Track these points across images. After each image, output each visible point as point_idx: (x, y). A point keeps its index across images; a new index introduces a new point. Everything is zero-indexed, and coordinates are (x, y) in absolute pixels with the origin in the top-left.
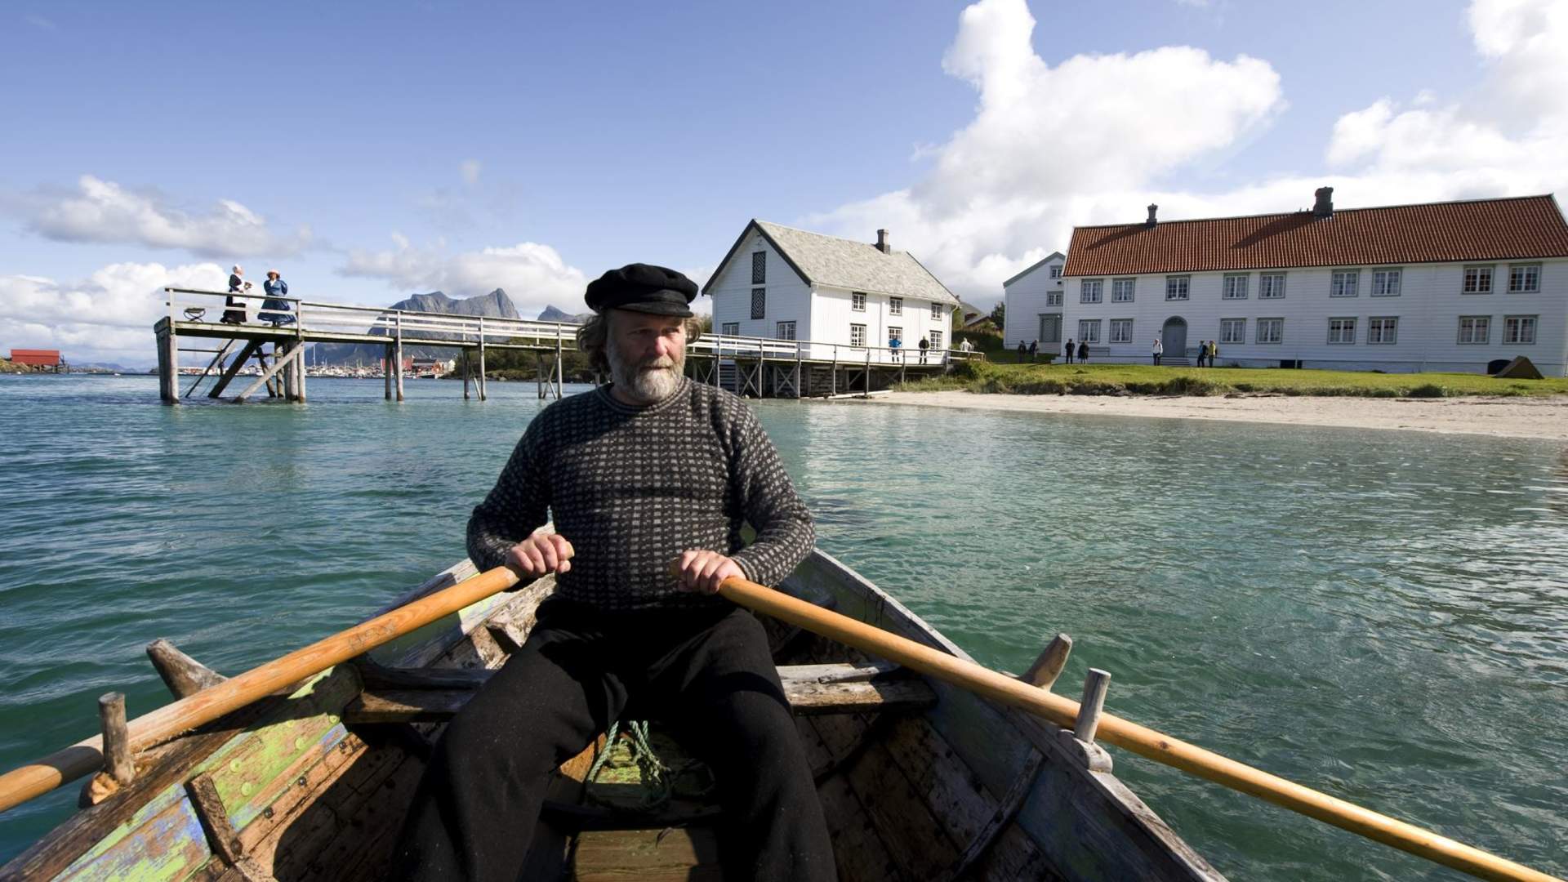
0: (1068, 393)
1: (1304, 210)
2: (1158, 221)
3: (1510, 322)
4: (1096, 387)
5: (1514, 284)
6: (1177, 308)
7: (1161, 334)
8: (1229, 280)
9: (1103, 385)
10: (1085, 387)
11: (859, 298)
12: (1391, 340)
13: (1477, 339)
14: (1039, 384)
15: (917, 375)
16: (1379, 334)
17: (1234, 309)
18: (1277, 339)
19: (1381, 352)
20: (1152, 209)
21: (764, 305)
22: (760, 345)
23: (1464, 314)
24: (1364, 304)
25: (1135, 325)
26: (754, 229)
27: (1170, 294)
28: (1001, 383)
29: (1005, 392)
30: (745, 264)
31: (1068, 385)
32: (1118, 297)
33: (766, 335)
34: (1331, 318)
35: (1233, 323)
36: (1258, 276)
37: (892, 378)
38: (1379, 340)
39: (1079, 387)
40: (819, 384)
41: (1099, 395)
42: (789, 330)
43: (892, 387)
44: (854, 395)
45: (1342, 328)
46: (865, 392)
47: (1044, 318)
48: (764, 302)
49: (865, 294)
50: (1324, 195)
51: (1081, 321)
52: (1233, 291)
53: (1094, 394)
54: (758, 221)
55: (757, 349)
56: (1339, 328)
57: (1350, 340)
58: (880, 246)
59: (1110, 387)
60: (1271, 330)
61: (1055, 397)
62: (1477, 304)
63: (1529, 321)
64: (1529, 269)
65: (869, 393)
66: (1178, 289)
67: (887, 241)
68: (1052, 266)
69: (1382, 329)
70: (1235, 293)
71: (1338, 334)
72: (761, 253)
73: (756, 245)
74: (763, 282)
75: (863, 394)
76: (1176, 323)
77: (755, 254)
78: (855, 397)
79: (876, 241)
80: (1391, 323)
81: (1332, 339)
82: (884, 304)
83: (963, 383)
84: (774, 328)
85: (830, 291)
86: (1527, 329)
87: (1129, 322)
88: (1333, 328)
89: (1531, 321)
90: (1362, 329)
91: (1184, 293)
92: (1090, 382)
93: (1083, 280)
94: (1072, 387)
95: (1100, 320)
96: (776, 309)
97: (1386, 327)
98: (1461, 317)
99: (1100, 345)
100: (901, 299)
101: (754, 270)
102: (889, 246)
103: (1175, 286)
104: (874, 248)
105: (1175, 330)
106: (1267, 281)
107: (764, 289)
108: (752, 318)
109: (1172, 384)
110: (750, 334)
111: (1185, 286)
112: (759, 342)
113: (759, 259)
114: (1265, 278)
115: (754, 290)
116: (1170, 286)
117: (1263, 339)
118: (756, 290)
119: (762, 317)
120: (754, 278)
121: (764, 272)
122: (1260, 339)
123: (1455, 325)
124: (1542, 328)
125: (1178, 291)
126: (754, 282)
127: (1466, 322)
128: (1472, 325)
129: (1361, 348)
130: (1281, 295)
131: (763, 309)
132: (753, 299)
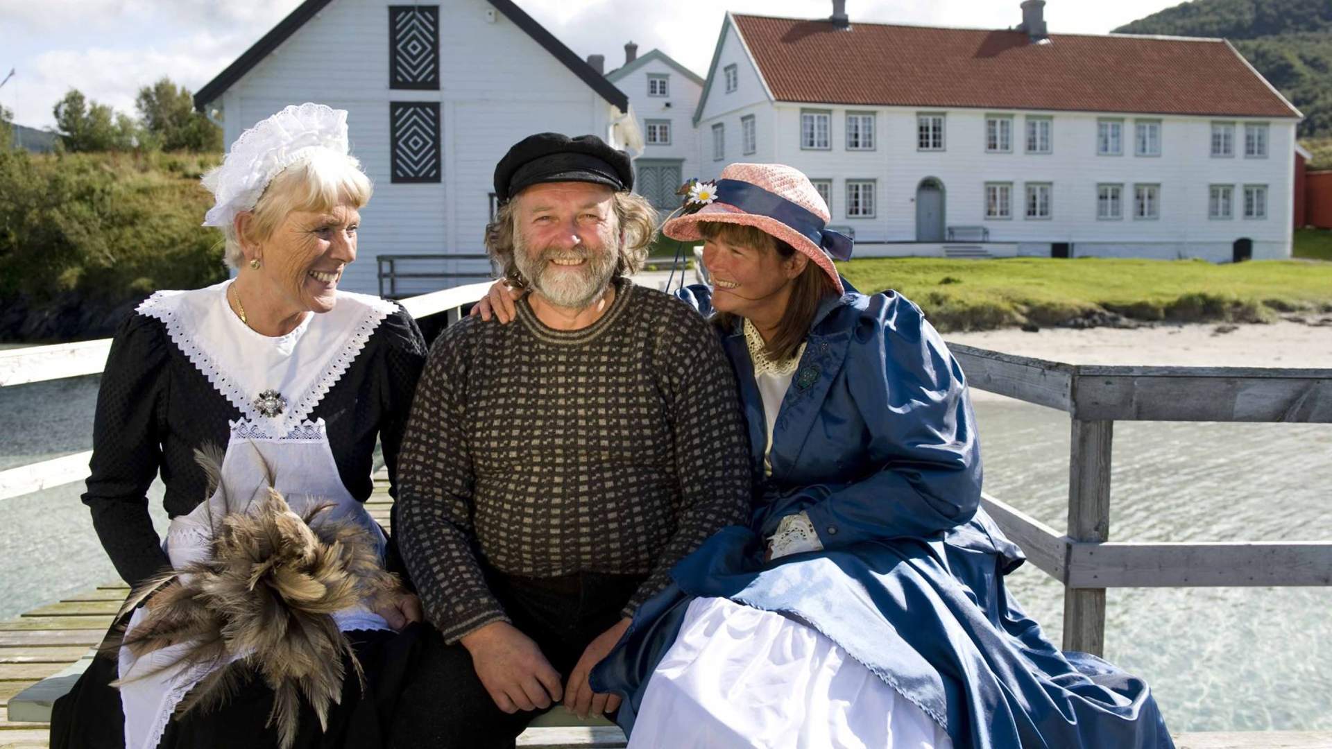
3: (1247, 192)
5: (1249, 149)
6: (931, 164)
7: (913, 205)
8: (990, 123)
12: (1154, 213)
13: (1224, 213)
16: (1143, 208)
17: (998, 168)
18: (1047, 213)
19: (1146, 231)
21: (437, 146)
23: (1214, 182)
24: (1128, 166)
25: (880, 190)
27: (923, 141)
30: (356, 37)
32: (854, 142)
34: (1099, 184)
35: (998, 188)
36: (1021, 119)
38: (1143, 214)
45: (1108, 195)
48: (437, 139)
52: (995, 141)
56: (1106, 198)
57: (1117, 213)
60: (1038, 202)
63: (1261, 190)
64: (1259, 130)
66: (930, 133)
68: (654, 75)
70: (998, 143)
71: (1106, 208)
72: (420, 7)
74: (431, 86)
76: (929, 185)
77: (393, 10)
80: (1153, 192)
81: (1101, 213)
84: (476, 207)
86: (1260, 202)
87: (870, 184)
88: (1101, 199)
89: (1262, 192)
90: (1128, 196)
91: (938, 140)
93: (803, 110)
95: (831, 180)
97: (1148, 199)
98: (1211, 186)
101: (393, 52)
103: (927, 129)
105: (930, 196)
107: (435, 106)
108: (396, 179)
111: (940, 129)
113: (413, 25)
114: (1030, 125)
115: (394, 106)
116: (921, 129)
117: (1031, 212)
118: (406, 105)
119: (433, 175)
120: (394, 73)
121: (436, 61)
122: (1029, 213)
123: (1205, 195)
124: (1271, 198)
125: (929, 137)
126: (395, 84)
127: (1214, 191)
128: (1220, 194)
129: (1127, 228)
130: (1046, 149)
131: (437, 156)
132: (394, 130)
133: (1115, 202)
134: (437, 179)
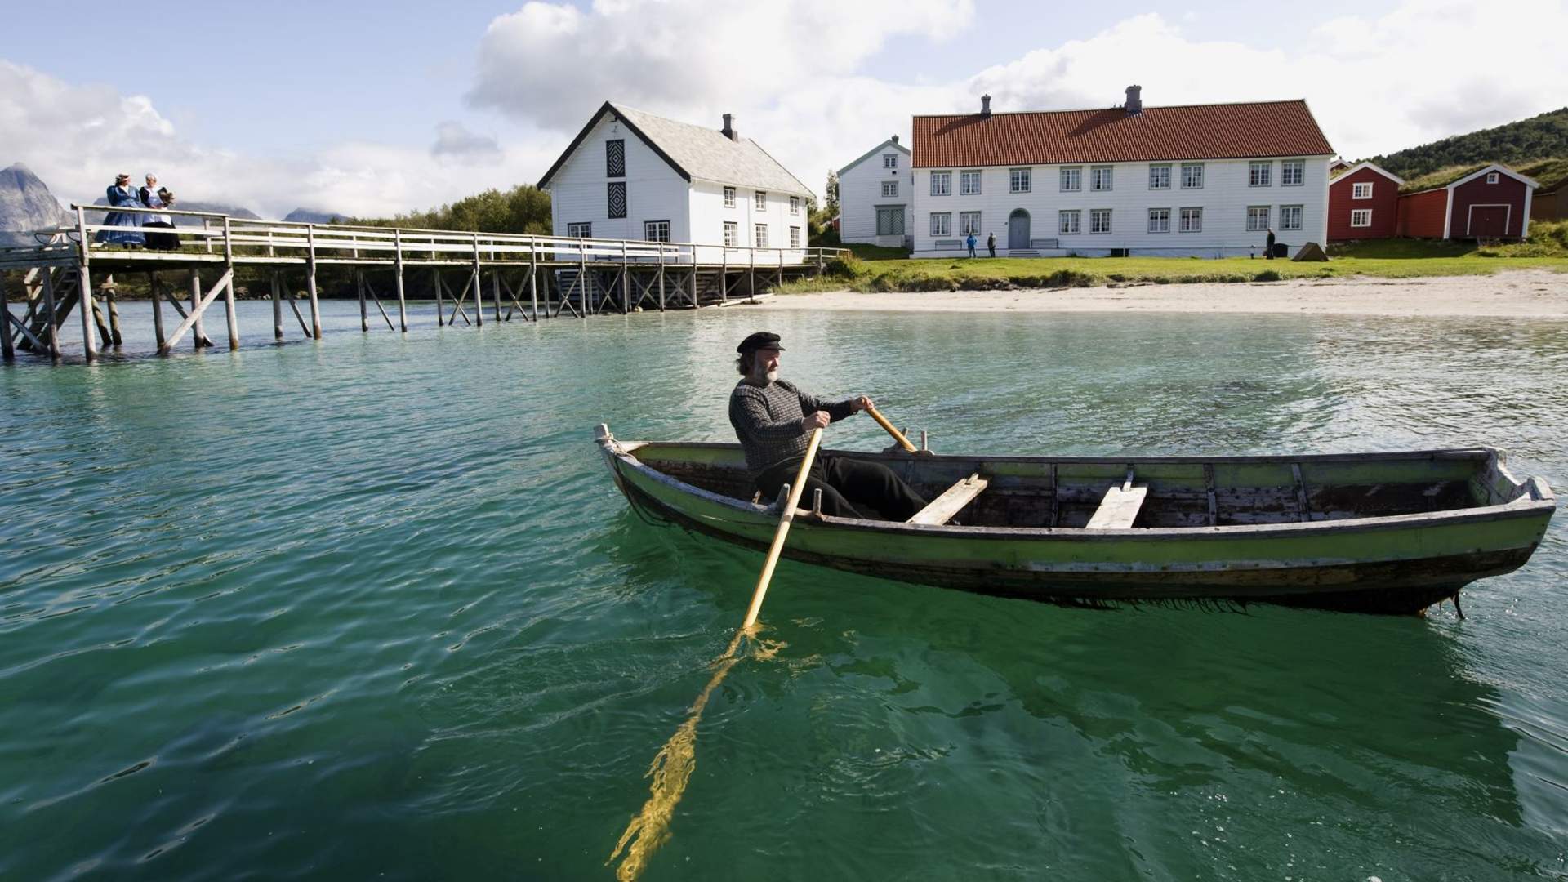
0: (959, 289)
1: (1118, 106)
2: (993, 112)
3: (1283, 211)
4: (984, 282)
5: (1286, 180)
6: (1020, 201)
7: (1007, 226)
8: (1065, 173)
9: (990, 280)
10: (973, 282)
11: (729, 191)
12: (1198, 228)
13: (1261, 226)
14: (928, 281)
15: (791, 275)
16: (1188, 223)
17: (1071, 201)
18: (1108, 230)
19: (1190, 240)
20: (986, 100)
21: (625, 201)
22: (622, 249)
23: (1252, 204)
24: (1175, 197)
25: (984, 217)
26: (608, 115)
27: (1015, 186)
28: (889, 282)
29: (894, 291)
30: (595, 154)
31: (955, 280)
32: (967, 190)
33: (629, 236)
34: (1151, 209)
35: (1070, 214)
36: (1089, 169)
37: (768, 281)
38: (1188, 228)
39: (966, 283)
40: (706, 290)
41: (989, 289)
42: (659, 231)
43: (771, 290)
44: (742, 300)
45: (1158, 217)
46: (751, 297)
47: (880, 209)
48: (625, 198)
49: (734, 188)
50: (1133, 92)
51: (932, 213)
52: (1069, 184)
53: (984, 289)
54: (613, 104)
55: (619, 253)
56: (1157, 218)
57: (1166, 228)
58: (728, 132)
59: (997, 282)
60: (1101, 222)
61: (946, 294)
62: (1259, 196)
63: (1298, 209)
64: (1296, 165)
65: (755, 298)
66: (1020, 181)
67: (734, 126)
68: (888, 155)
69: (1192, 217)
70: (1070, 186)
71: (1156, 223)
72: (618, 141)
73: (609, 131)
74: (623, 174)
75: (749, 299)
76: (1019, 214)
77: (608, 143)
78: (744, 303)
79: (722, 127)
80: (1197, 213)
81: (1152, 229)
82: (751, 198)
83: (843, 282)
84: (641, 229)
85: (706, 186)
86: (1296, 217)
88: (1152, 218)
89: (1299, 210)
90: (1175, 218)
91: (1026, 186)
92: (976, 278)
93: (932, 172)
94: (959, 282)
95: (950, 213)
96: (642, 205)
97: (1193, 217)
98: (1249, 207)
99: (952, 238)
100: (764, 193)
101: (608, 161)
102: (736, 133)
103: (1018, 179)
104: (722, 135)
105: (1019, 221)
106: (1097, 174)
107: (624, 184)
108: (610, 217)
109: (1054, 277)
110: (608, 236)
111: (1027, 178)
112: (620, 245)
113: (615, 149)
114: (1096, 172)
115: (609, 184)
116: (1013, 179)
117: (1096, 229)
118: (613, 184)
119: (623, 215)
120: (609, 170)
121: (623, 164)
122: (1094, 230)
123: (1244, 214)
124: (1307, 216)
125: (1020, 184)
126: (610, 175)
127: (1252, 211)
128: (1257, 214)
129: (1174, 236)
130: (1109, 188)
131: (625, 206)
132: (609, 195)
133: (1164, 220)
134: (625, 216)
